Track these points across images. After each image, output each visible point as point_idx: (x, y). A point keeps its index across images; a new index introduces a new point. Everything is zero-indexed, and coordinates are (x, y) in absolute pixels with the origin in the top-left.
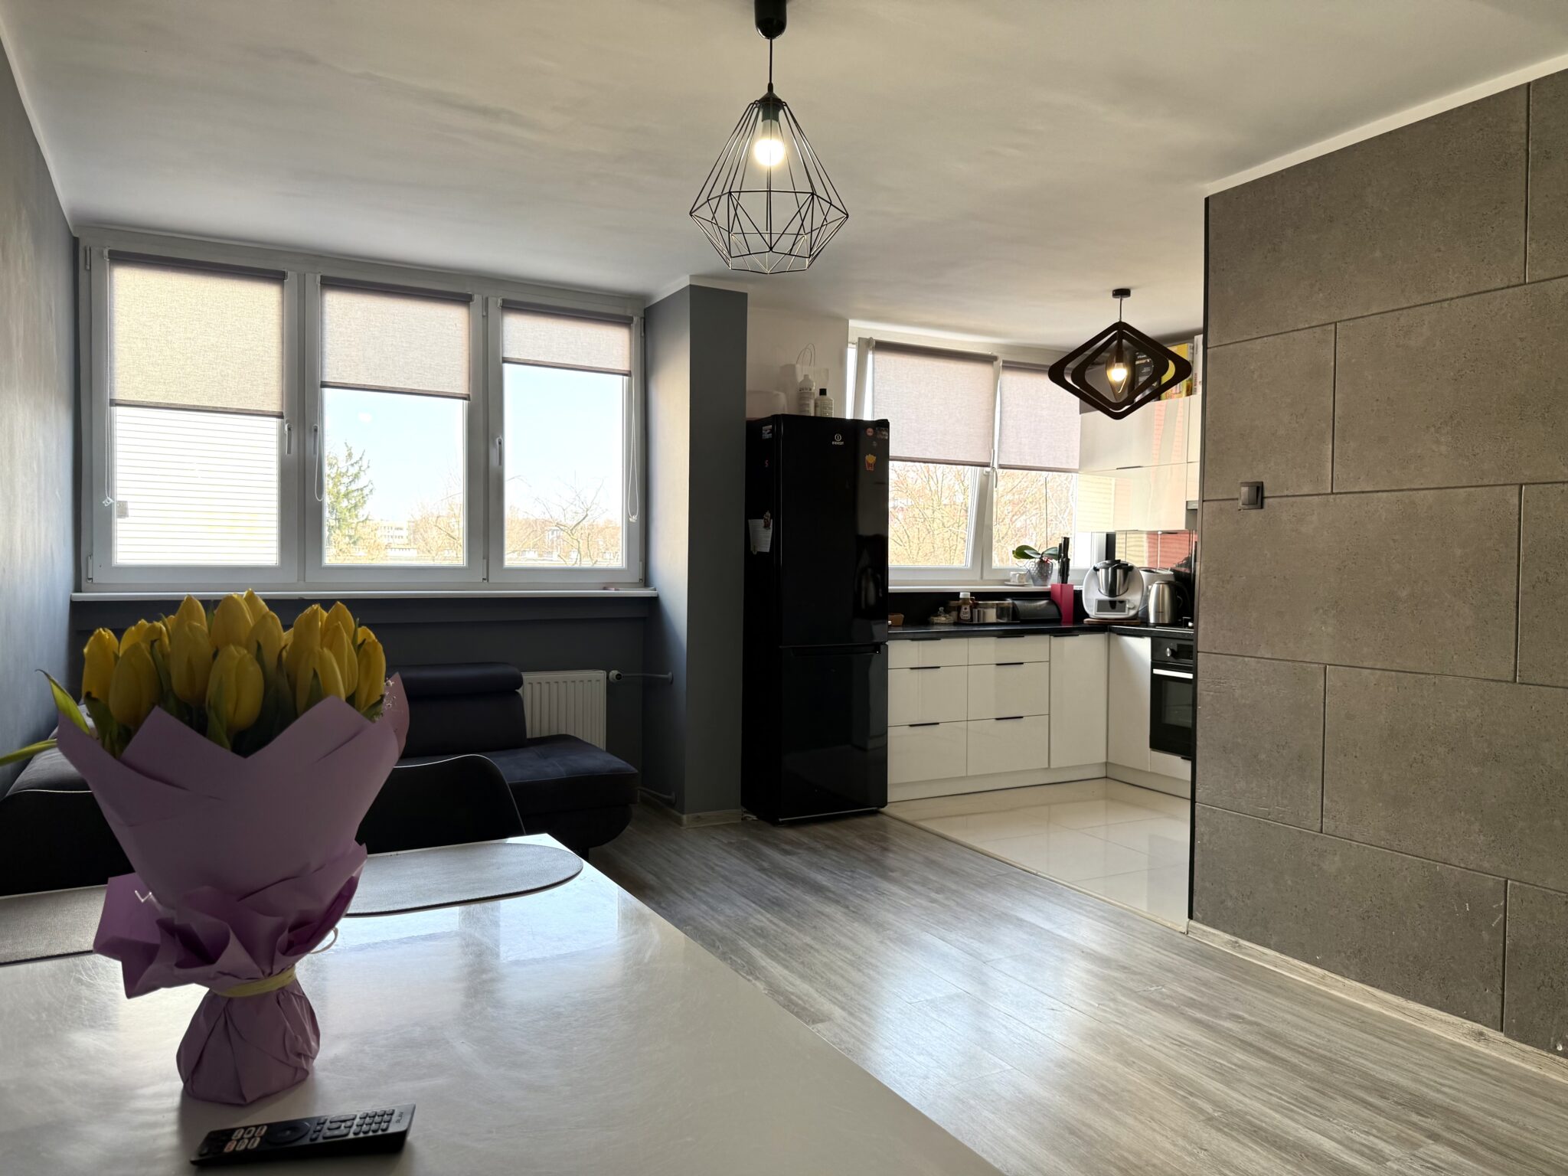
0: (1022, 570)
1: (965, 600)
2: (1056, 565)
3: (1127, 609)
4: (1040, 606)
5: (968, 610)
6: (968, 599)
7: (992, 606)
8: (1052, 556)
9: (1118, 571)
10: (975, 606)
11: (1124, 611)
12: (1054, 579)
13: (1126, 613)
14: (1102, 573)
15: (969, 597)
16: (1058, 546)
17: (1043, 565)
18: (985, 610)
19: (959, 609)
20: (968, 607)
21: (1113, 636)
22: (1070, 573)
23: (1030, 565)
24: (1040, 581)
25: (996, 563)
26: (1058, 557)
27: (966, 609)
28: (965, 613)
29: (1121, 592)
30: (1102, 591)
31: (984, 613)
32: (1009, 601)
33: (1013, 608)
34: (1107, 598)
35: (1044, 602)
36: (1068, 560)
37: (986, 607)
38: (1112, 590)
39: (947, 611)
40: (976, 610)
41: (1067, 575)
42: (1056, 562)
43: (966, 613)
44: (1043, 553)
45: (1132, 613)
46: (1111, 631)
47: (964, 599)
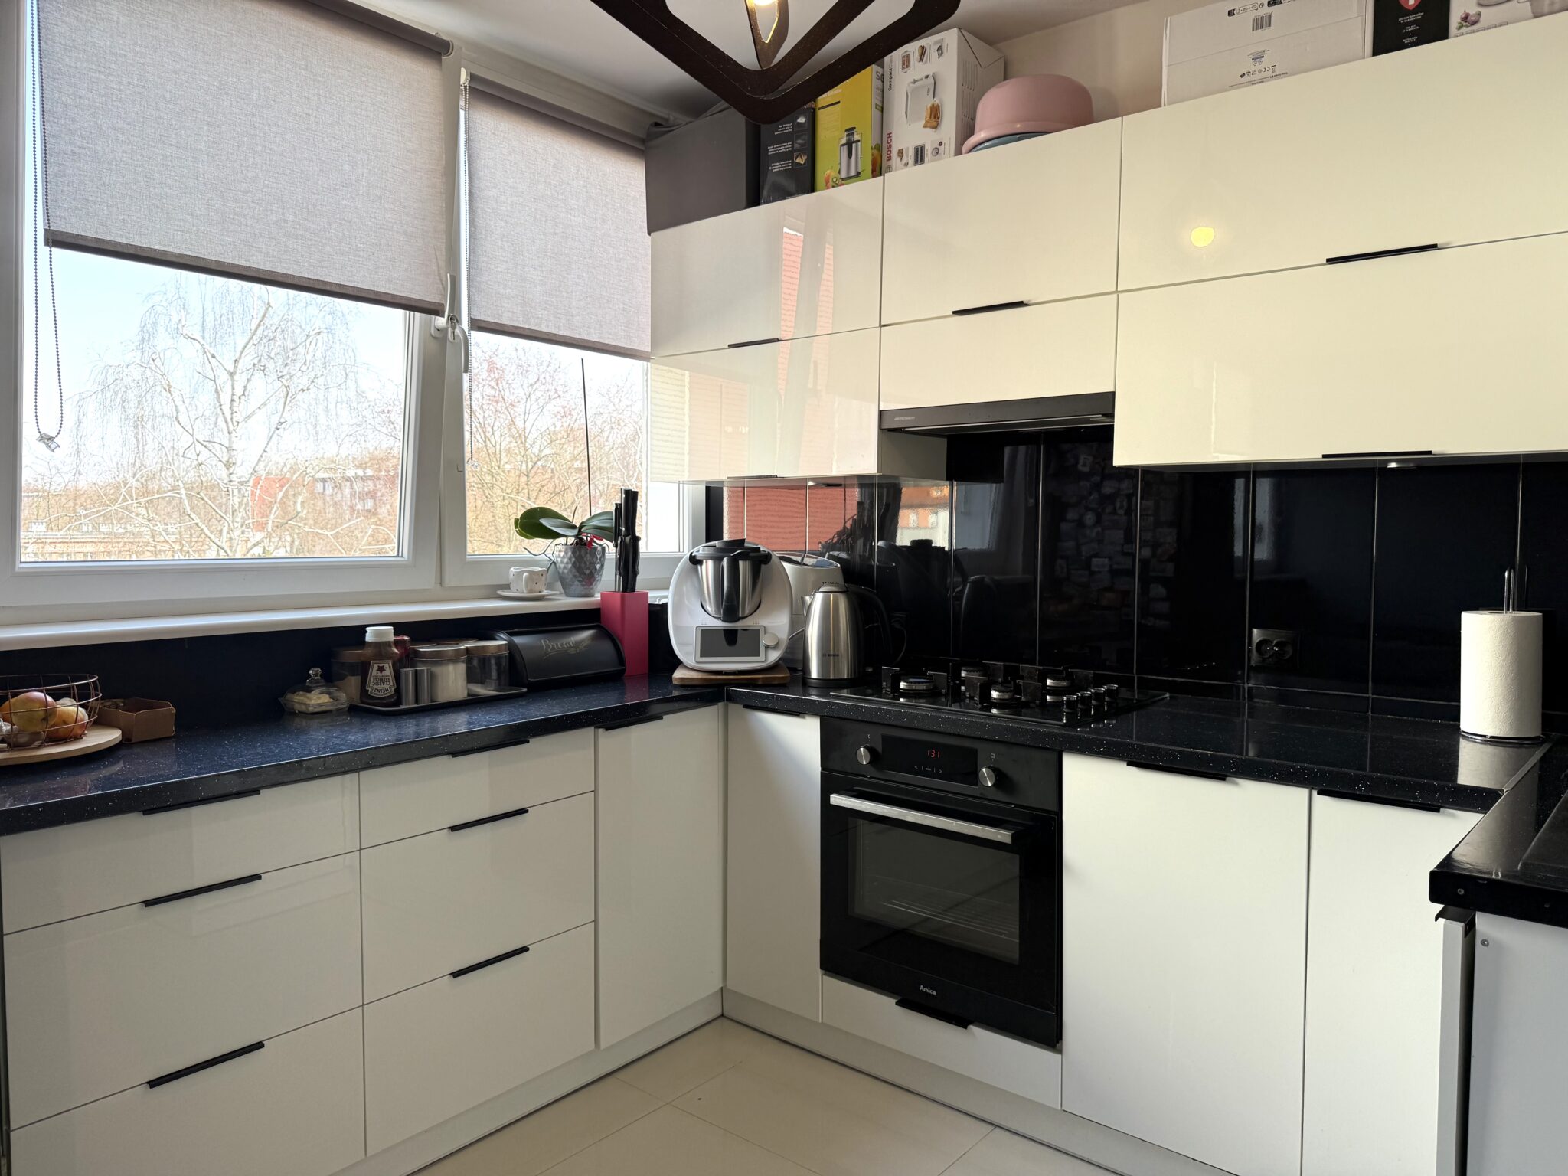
0: (536, 563)
1: (380, 647)
2: (610, 550)
3: (762, 649)
4: (578, 643)
5: (388, 672)
6: (388, 644)
7: (454, 659)
8: (601, 532)
9: (741, 563)
10: (409, 658)
11: (757, 654)
12: (608, 579)
13: (762, 658)
14: (708, 568)
15: (392, 638)
16: (613, 509)
17: (583, 549)
18: (437, 670)
19: (363, 670)
20: (388, 666)
21: (736, 709)
22: (641, 567)
23: (553, 550)
24: (577, 587)
25: (476, 548)
26: (614, 534)
27: (381, 669)
28: (381, 681)
29: (747, 612)
30: (709, 608)
31: (432, 676)
32: (501, 641)
33: (511, 656)
34: (718, 624)
35: (586, 634)
36: (636, 540)
37: (439, 659)
38: (730, 607)
39: (330, 679)
40: (410, 671)
41: (635, 573)
42: (611, 545)
43: (383, 680)
44: (582, 525)
45: (774, 656)
46: (731, 698)
47: (377, 645)
